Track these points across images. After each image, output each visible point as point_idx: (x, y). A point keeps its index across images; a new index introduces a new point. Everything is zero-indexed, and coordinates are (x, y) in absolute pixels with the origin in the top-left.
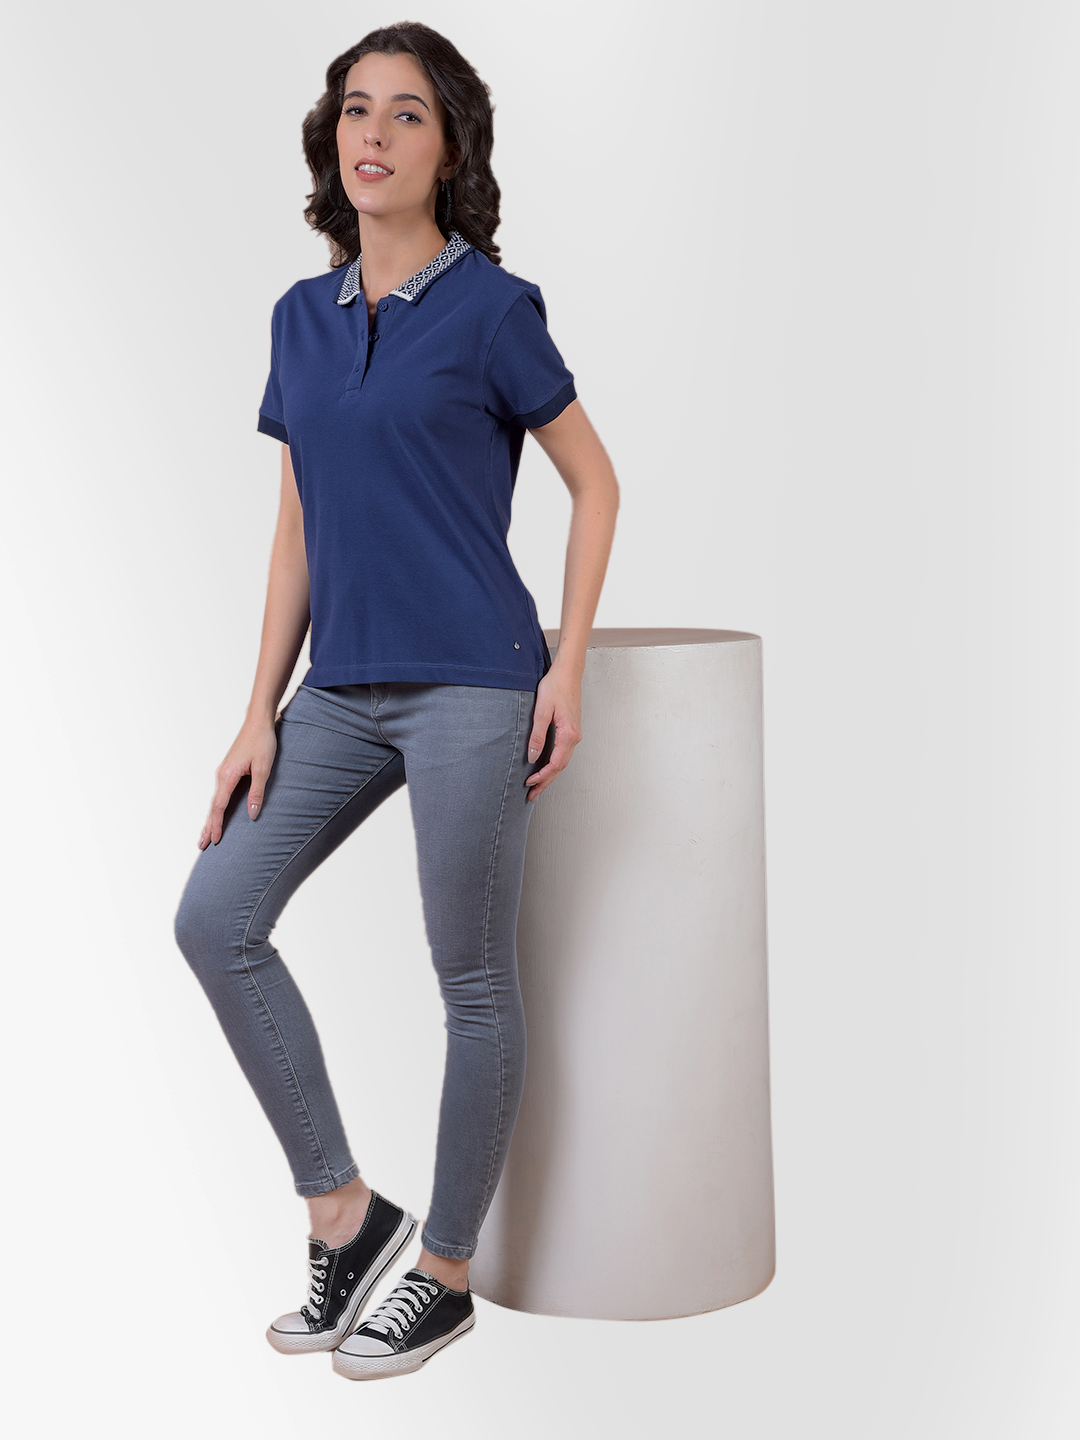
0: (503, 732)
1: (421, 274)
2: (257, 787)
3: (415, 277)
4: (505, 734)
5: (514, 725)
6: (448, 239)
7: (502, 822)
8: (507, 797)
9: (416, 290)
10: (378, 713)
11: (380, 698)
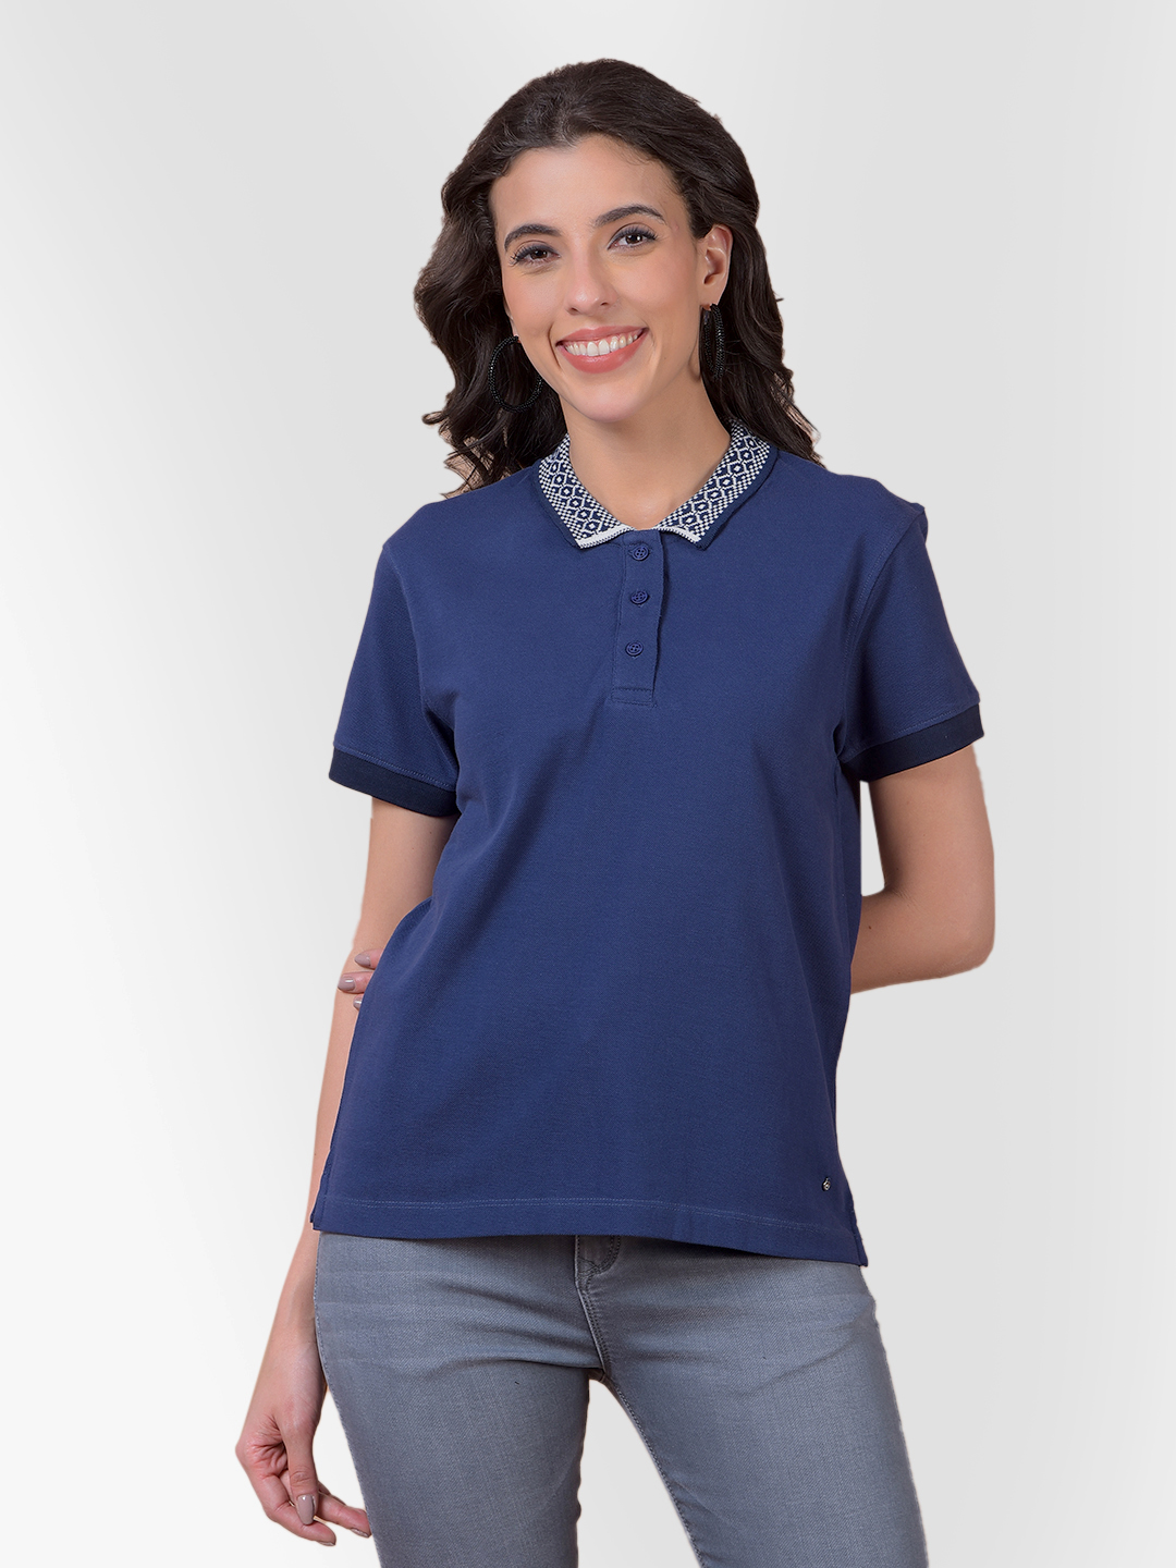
3: (693, 503)
10: (593, 1288)
11: (597, 1262)
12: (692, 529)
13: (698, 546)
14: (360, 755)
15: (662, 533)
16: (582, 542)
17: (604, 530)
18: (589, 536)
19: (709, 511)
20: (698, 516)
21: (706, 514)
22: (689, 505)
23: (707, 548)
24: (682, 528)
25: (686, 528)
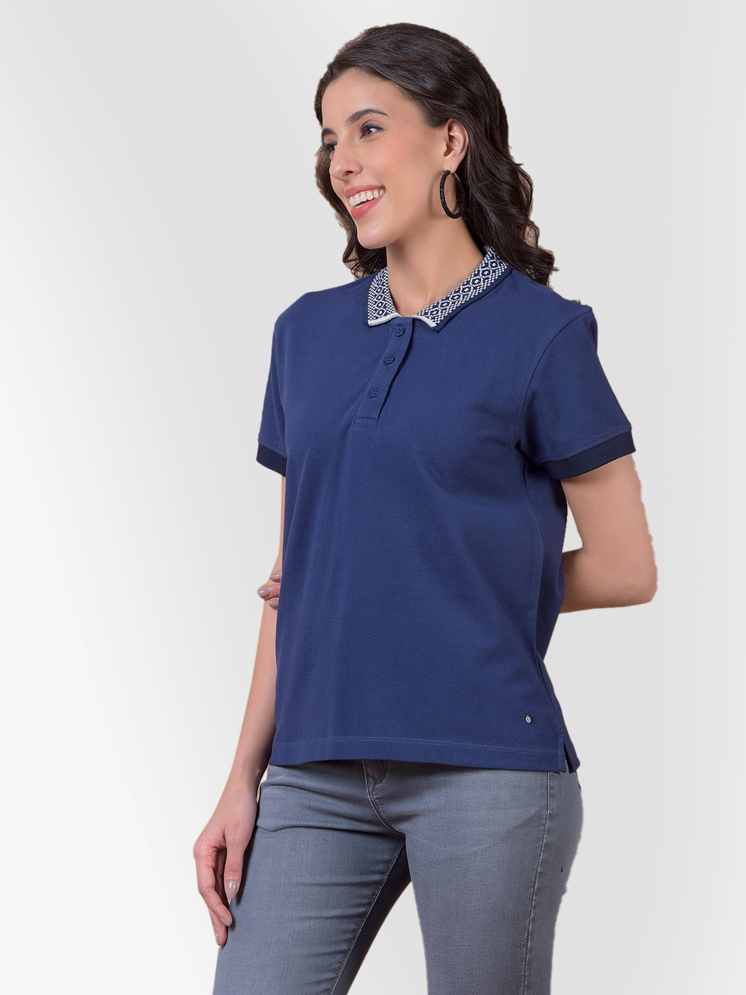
0: (532, 811)
1: (447, 298)
2: (234, 858)
3: (440, 302)
4: (535, 814)
5: (544, 803)
6: (484, 254)
7: (533, 920)
8: (538, 889)
9: (441, 316)
10: (376, 794)
11: (377, 777)
12: (433, 318)
14: (270, 447)
15: (414, 320)
16: (371, 322)
17: (386, 314)
18: (377, 318)
19: (448, 307)
20: (440, 310)
21: (446, 309)
22: (438, 303)
23: (438, 332)
24: (428, 318)
25: (430, 318)
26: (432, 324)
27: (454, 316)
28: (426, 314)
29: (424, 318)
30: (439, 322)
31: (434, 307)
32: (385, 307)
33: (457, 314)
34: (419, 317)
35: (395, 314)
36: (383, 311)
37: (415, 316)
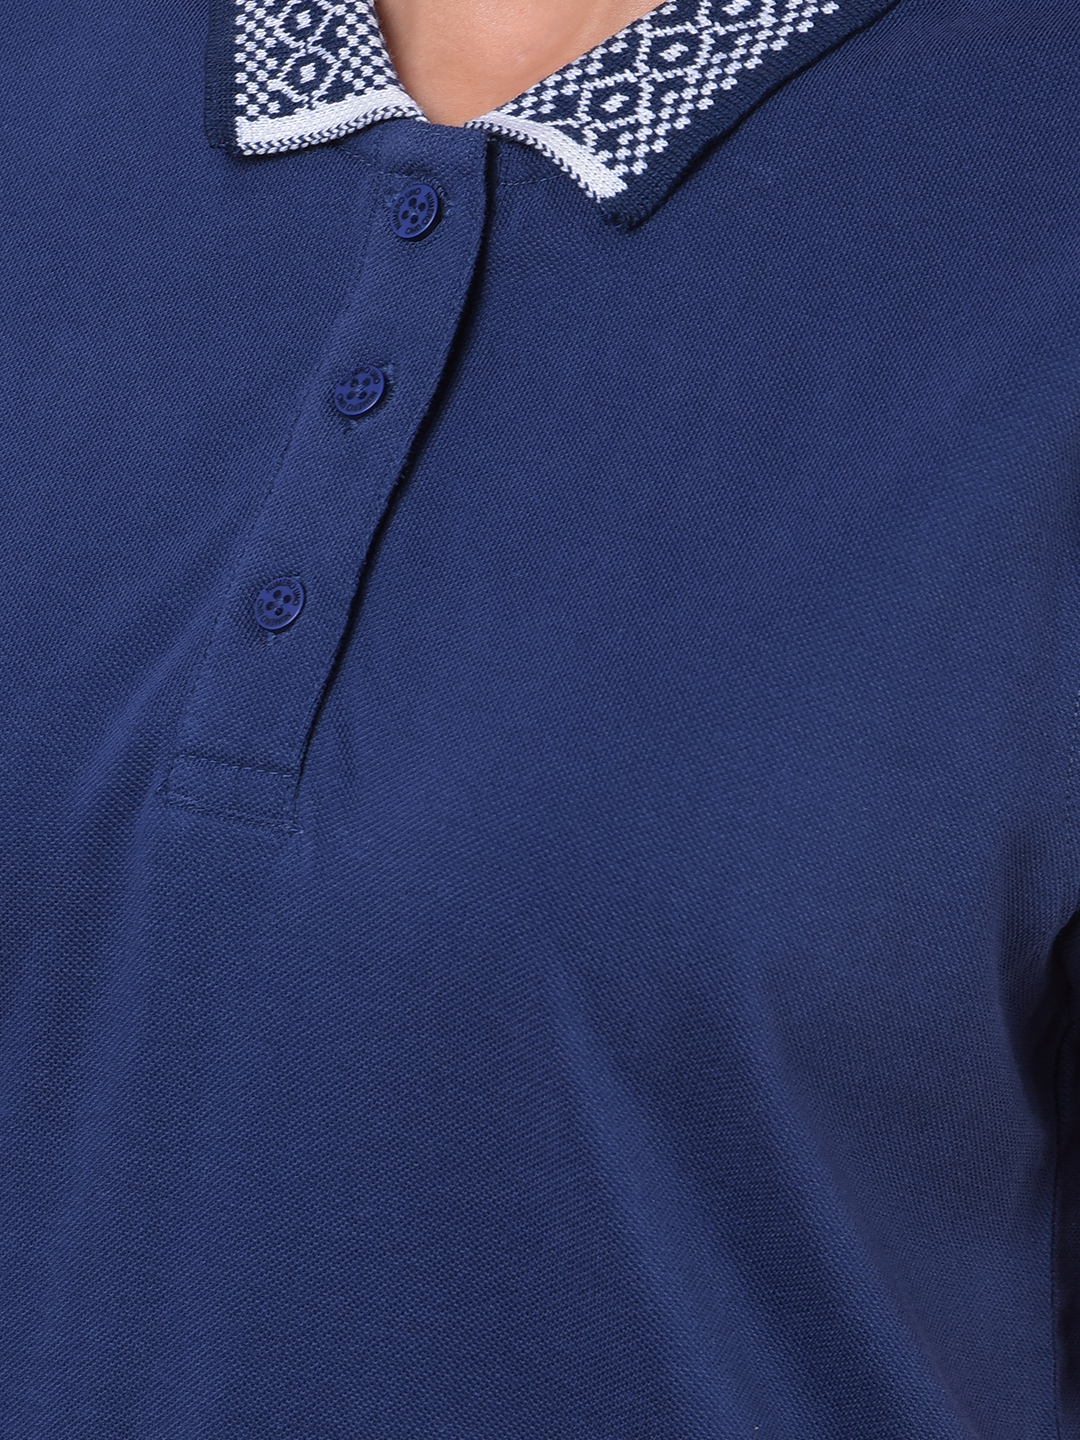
3: (649, 32)
12: (607, 141)
13: (612, 213)
15: (496, 144)
16: (257, 133)
17: (338, 92)
18: (288, 108)
19: (692, 74)
20: (647, 90)
21: (679, 84)
22: (634, 39)
23: (634, 226)
24: (578, 136)
25: (591, 137)
26: (602, 180)
27: (728, 134)
28: (565, 106)
29: (550, 139)
30: (639, 168)
31: (612, 64)
32: (332, 42)
33: (744, 117)
34: (521, 126)
35: (389, 100)
36: (322, 68)
37: (502, 120)
